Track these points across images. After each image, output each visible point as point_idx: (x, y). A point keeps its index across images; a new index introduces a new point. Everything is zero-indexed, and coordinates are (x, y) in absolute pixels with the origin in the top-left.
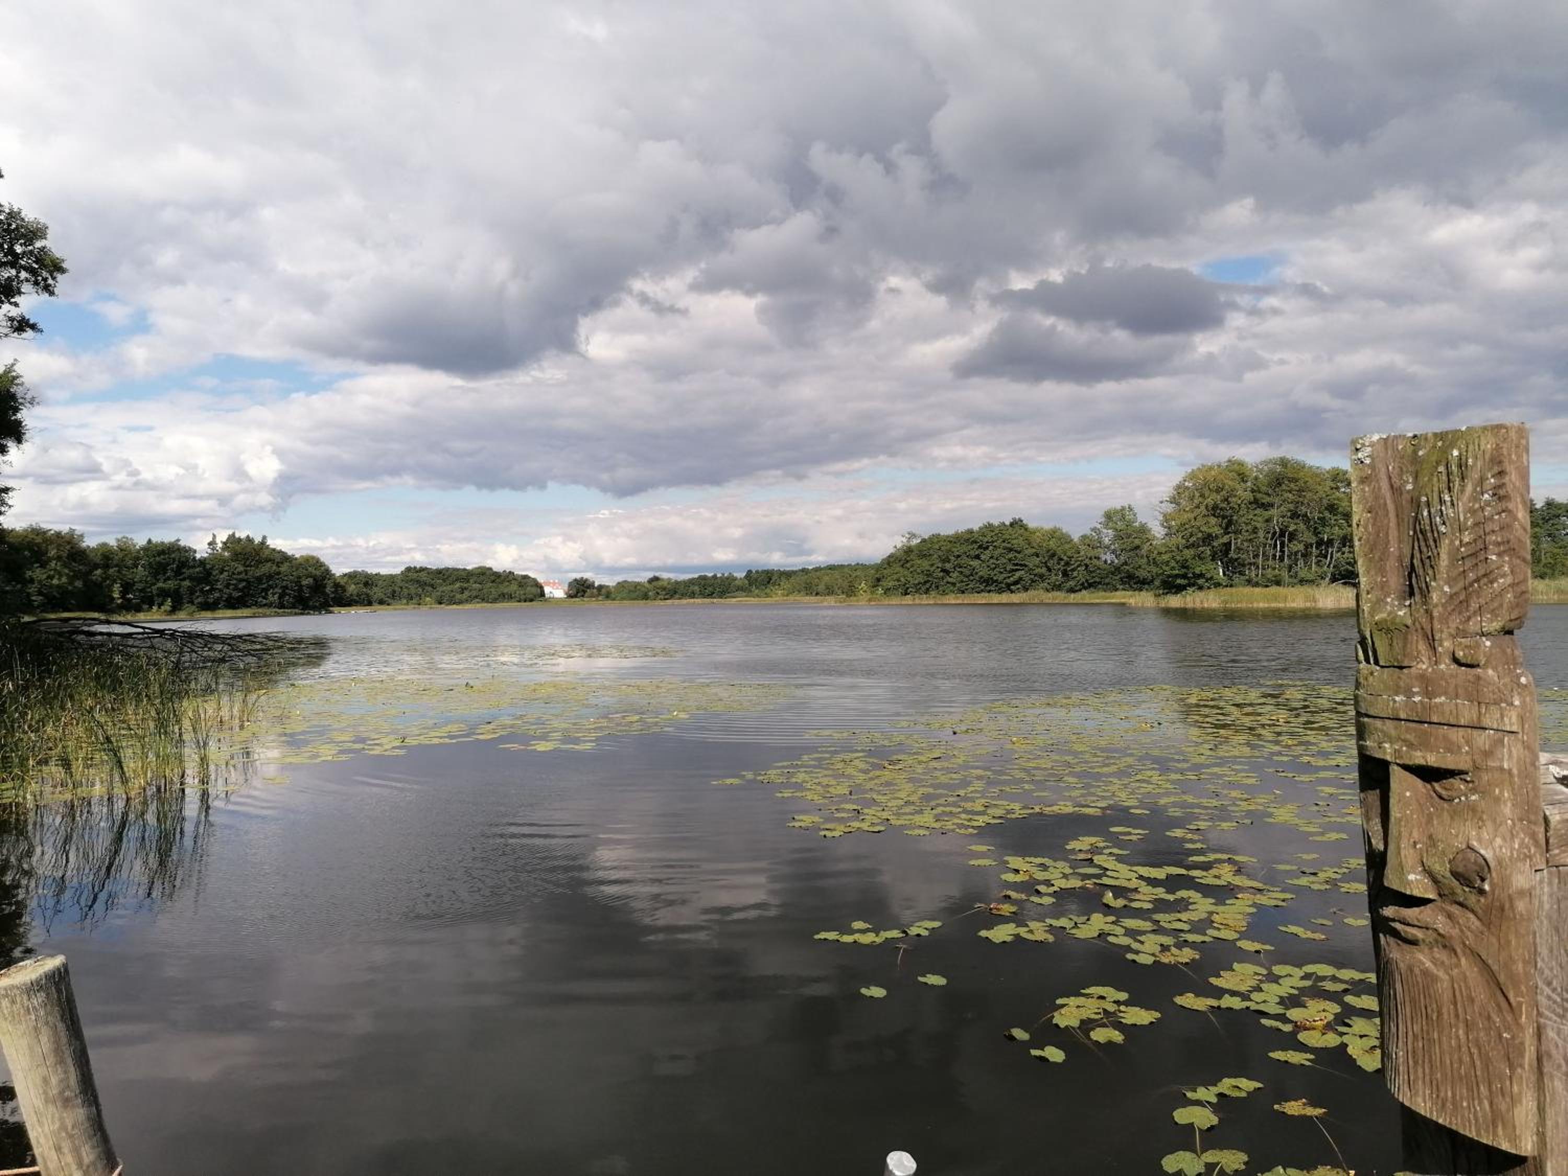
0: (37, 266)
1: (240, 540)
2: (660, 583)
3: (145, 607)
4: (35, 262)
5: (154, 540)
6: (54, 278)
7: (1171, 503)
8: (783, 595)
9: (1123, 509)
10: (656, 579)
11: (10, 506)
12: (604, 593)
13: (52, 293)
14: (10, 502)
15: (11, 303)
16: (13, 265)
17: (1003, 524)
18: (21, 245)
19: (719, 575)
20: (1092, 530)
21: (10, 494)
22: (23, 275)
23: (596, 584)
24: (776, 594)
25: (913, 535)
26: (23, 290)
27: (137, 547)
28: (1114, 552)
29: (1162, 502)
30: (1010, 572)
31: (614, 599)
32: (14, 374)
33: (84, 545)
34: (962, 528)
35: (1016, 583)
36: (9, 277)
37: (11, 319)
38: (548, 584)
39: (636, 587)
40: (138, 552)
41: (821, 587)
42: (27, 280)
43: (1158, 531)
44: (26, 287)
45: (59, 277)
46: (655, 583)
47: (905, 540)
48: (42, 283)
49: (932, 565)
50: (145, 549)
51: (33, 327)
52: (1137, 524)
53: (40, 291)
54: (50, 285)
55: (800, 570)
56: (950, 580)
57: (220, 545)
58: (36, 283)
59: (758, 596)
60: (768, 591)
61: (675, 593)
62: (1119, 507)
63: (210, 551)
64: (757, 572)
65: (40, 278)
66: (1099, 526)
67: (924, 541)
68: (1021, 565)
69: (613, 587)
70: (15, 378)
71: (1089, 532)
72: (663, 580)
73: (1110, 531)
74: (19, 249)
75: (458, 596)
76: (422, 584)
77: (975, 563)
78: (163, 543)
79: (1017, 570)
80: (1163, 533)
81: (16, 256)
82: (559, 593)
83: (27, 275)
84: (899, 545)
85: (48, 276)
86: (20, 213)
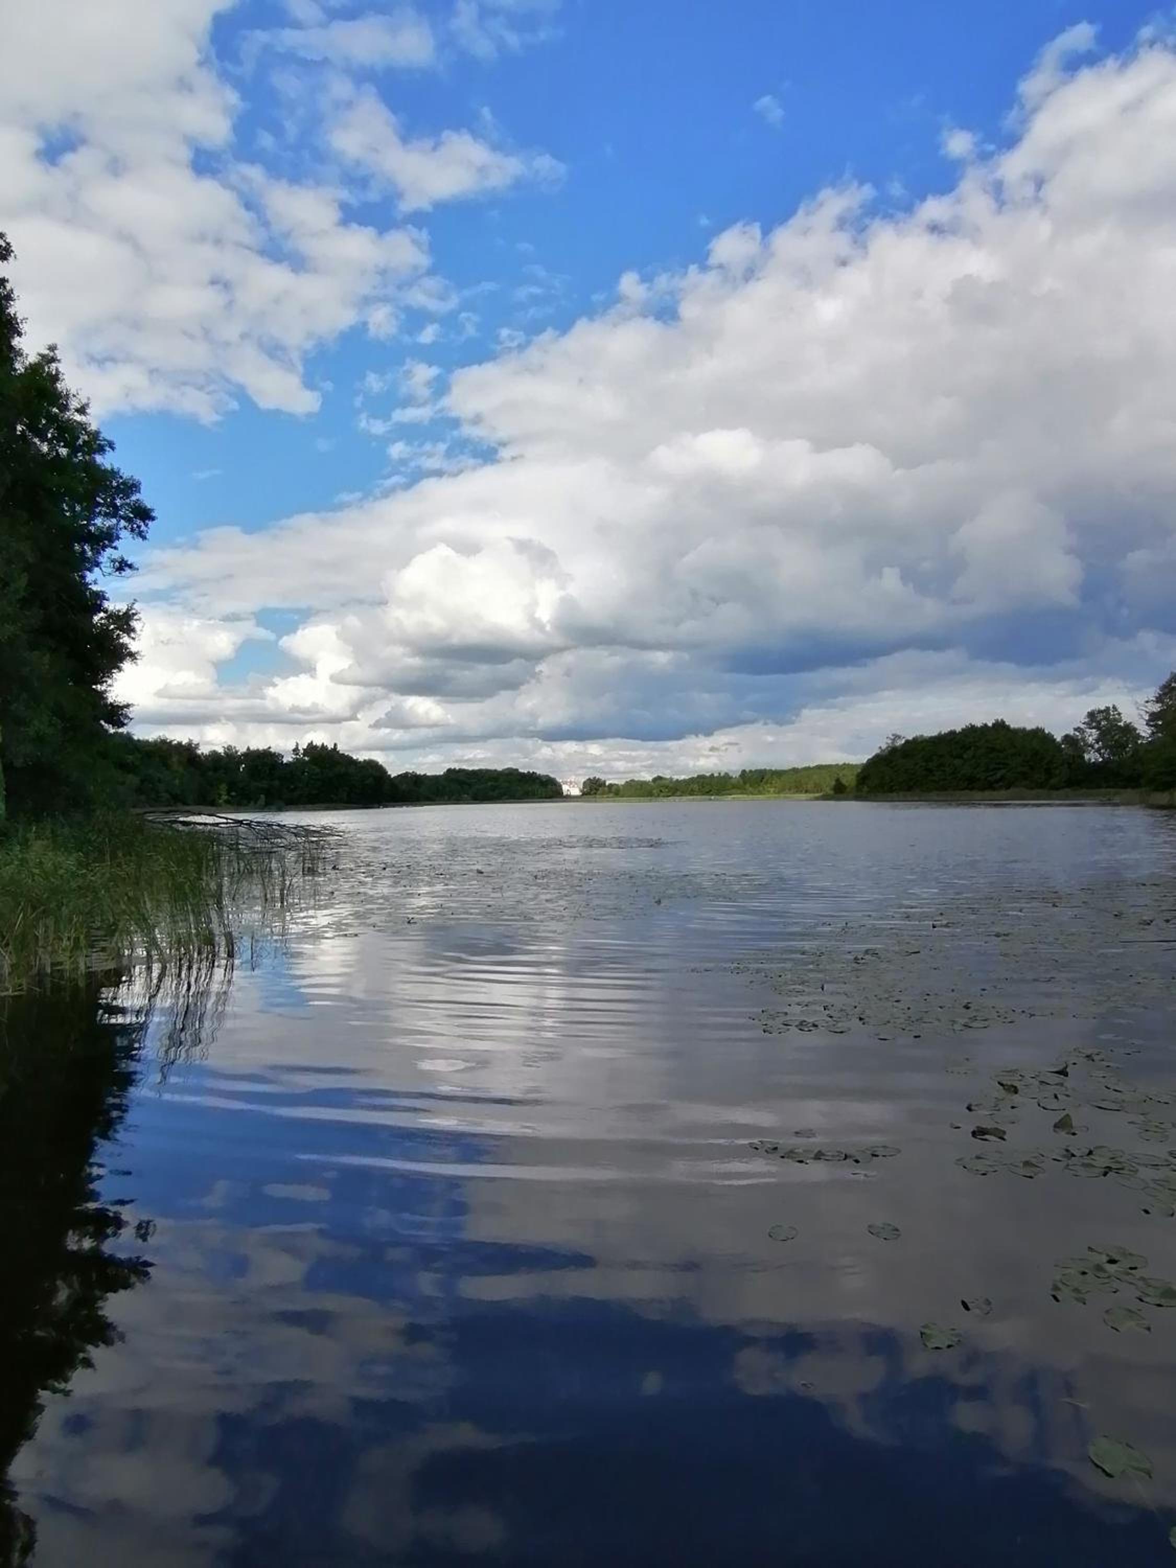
0: (132, 516)
1: (316, 747)
2: (663, 782)
3: (245, 802)
4: (131, 512)
5: (252, 748)
6: (146, 525)
7: (1157, 702)
8: (774, 792)
9: (1108, 709)
10: (659, 778)
11: (131, 719)
12: (615, 792)
13: (144, 538)
14: (131, 716)
15: (112, 548)
16: (114, 515)
17: (986, 725)
18: (120, 498)
19: (716, 775)
20: (1075, 729)
21: (131, 709)
22: (123, 523)
23: (607, 783)
24: (769, 792)
25: (897, 737)
26: (121, 536)
27: (239, 753)
28: (1098, 751)
29: (1147, 702)
30: (992, 770)
31: (623, 796)
32: (134, 611)
33: (199, 752)
34: (945, 730)
35: (997, 781)
36: (109, 526)
37: (113, 561)
38: (566, 783)
39: (641, 786)
40: (240, 756)
41: (810, 786)
42: (125, 528)
43: (1144, 731)
44: (124, 534)
45: (150, 523)
46: (658, 782)
47: (890, 741)
48: (137, 531)
49: (916, 764)
50: (244, 755)
51: (130, 566)
52: (1122, 724)
53: (135, 536)
54: (142, 531)
55: (790, 770)
56: (934, 778)
57: (302, 751)
58: (132, 530)
59: (752, 794)
60: (761, 788)
61: (677, 790)
62: (1103, 708)
63: (294, 756)
64: (751, 771)
65: (135, 526)
66: (1083, 726)
67: (907, 742)
68: (1003, 764)
69: (622, 785)
70: (134, 614)
71: (1072, 733)
72: (666, 779)
73: (1094, 731)
74: (118, 502)
75: (491, 793)
76: (461, 783)
77: (957, 762)
78: (258, 750)
79: (1000, 769)
80: (1150, 732)
81: (116, 508)
82: (576, 792)
83: (127, 524)
84: (884, 746)
85: (142, 524)
86: (119, 472)
